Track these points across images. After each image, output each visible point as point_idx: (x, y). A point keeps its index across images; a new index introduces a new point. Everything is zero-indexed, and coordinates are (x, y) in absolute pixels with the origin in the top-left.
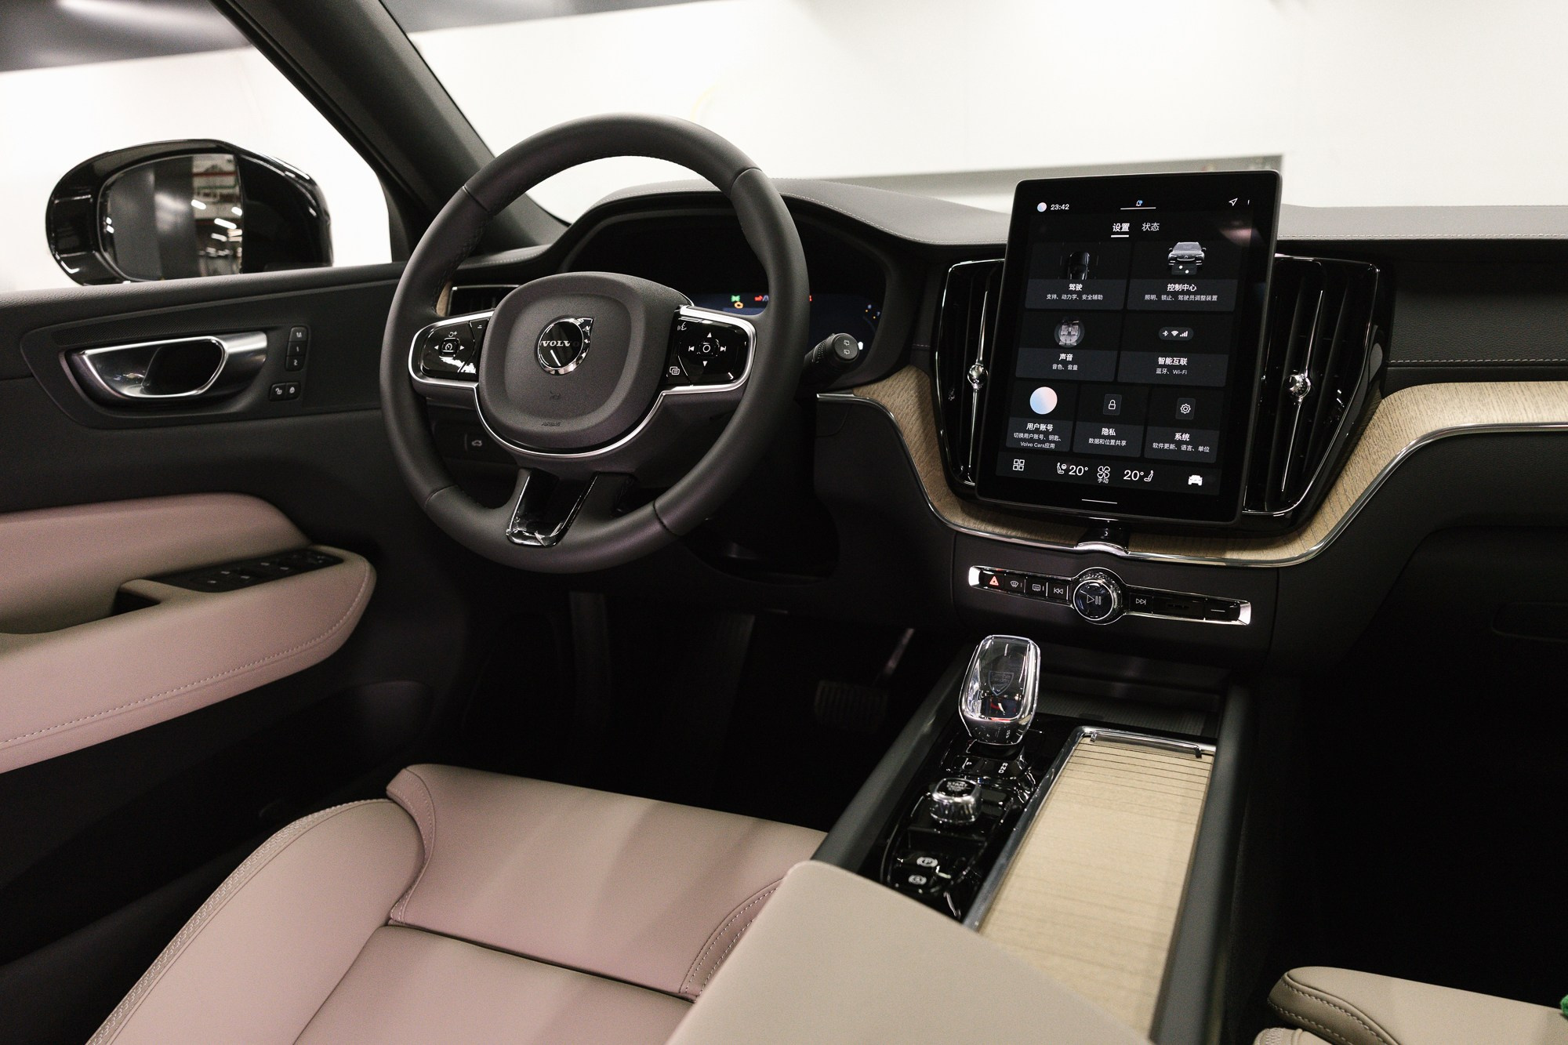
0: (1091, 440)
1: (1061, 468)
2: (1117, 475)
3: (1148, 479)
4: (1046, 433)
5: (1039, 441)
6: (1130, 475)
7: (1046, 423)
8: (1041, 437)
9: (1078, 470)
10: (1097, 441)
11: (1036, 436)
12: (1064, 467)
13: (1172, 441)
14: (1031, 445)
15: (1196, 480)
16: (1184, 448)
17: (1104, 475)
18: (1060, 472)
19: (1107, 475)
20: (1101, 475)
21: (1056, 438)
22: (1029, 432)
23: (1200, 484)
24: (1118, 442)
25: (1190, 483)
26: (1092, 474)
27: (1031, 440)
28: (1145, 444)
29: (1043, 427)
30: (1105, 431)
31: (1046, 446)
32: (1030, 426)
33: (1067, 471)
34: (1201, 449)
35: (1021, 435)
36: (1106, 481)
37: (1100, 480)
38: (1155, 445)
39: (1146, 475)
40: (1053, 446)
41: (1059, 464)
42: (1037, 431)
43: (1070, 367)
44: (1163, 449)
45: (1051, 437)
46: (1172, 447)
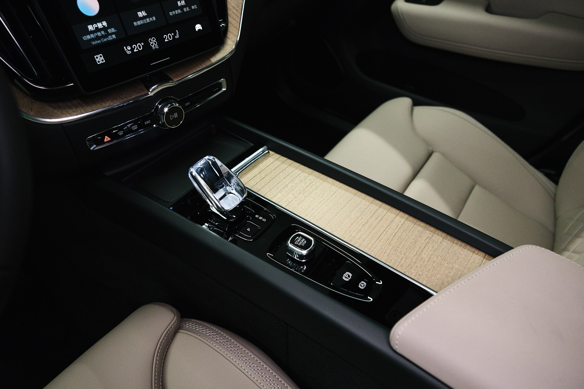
0: (135, 23)
1: (128, 49)
2: (160, 41)
3: (177, 36)
4: (104, 29)
5: (103, 37)
6: (168, 38)
7: (101, 21)
8: (103, 32)
9: (138, 47)
10: (139, 23)
11: (99, 34)
12: (129, 48)
13: (178, 8)
14: (99, 41)
15: (198, 27)
16: (185, 10)
17: (153, 43)
18: (129, 53)
19: (155, 43)
20: (152, 45)
21: (113, 30)
22: (92, 32)
23: (201, 29)
24: (151, 19)
25: (197, 30)
26: (147, 46)
27: (97, 38)
28: (166, 15)
29: (100, 25)
30: (141, 14)
31: (110, 38)
32: (90, 28)
33: (132, 50)
34: (193, 7)
35: (88, 37)
36: (157, 47)
37: (154, 48)
38: (171, 14)
39: (175, 35)
40: (114, 36)
41: (125, 48)
42: (97, 30)
44: (176, 15)
45: (110, 31)
46: (179, 11)
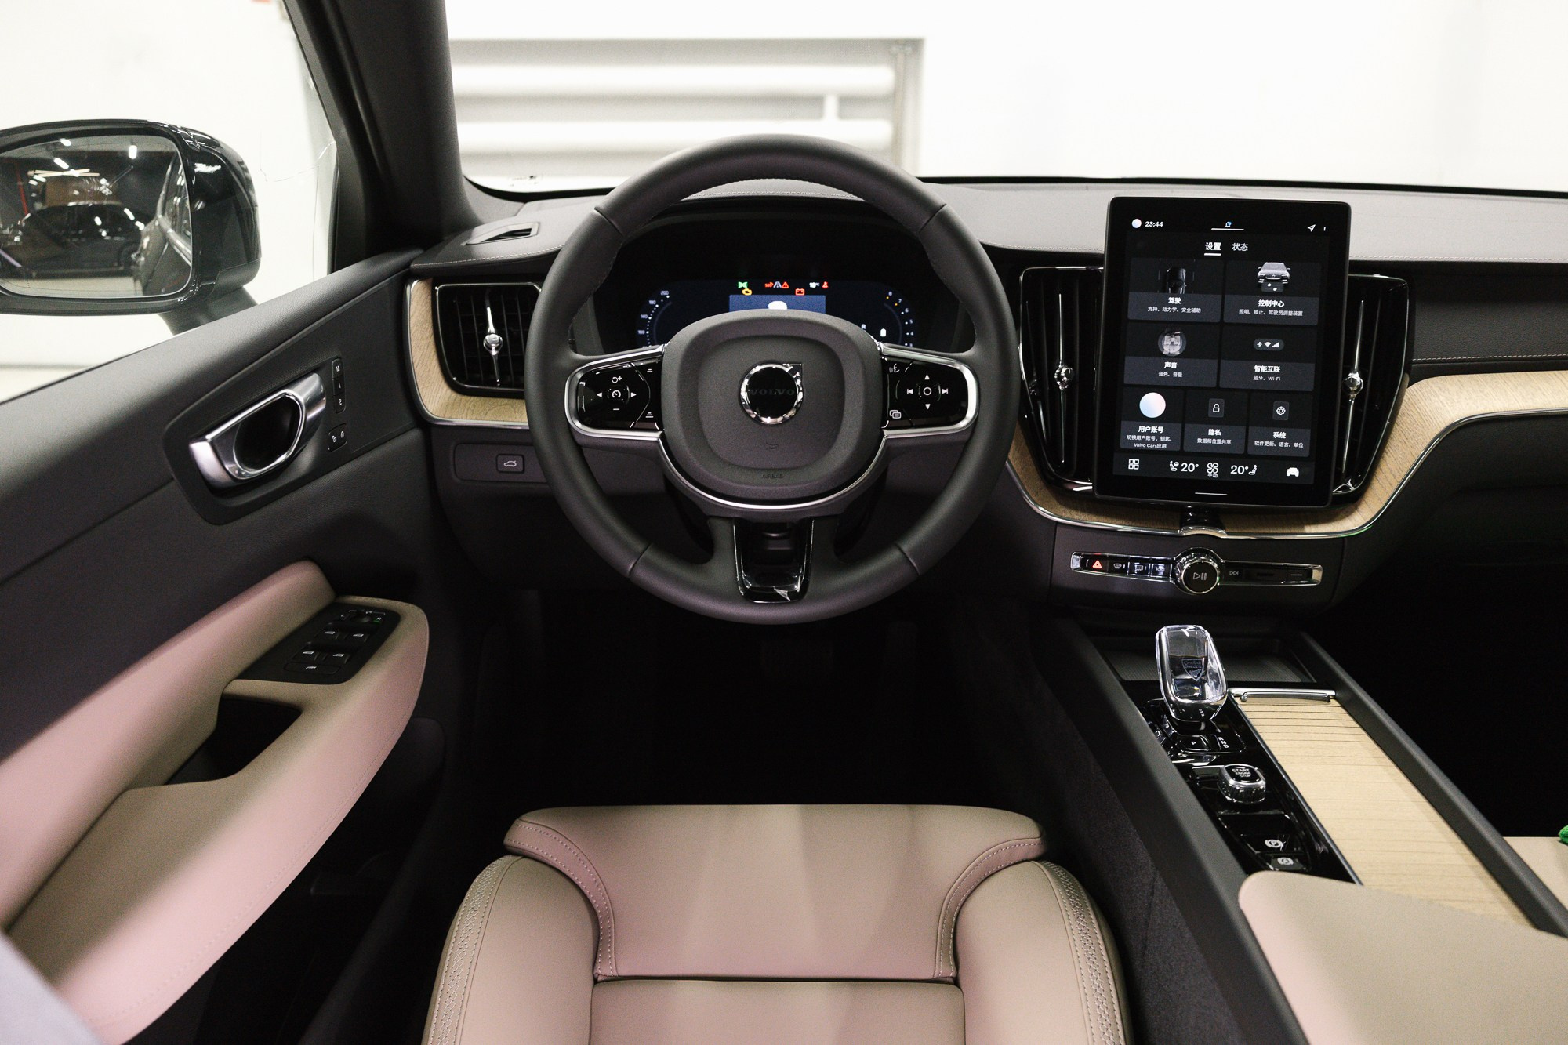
0: (1199, 440)
1: (1173, 466)
2: (1224, 470)
3: (1253, 473)
4: (1158, 435)
5: (1151, 442)
6: (1237, 470)
7: (1157, 426)
8: (1153, 438)
9: (1189, 467)
10: (1205, 441)
11: (1148, 438)
12: (1176, 464)
13: (1271, 439)
14: (1144, 446)
15: (1293, 471)
16: (1281, 444)
17: (1213, 470)
18: (1172, 469)
19: (1216, 470)
20: (1210, 471)
21: (1167, 439)
22: (1142, 434)
23: (1297, 475)
24: (1224, 441)
25: (1288, 475)
26: (1202, 469)
27: (1144, 442)
28: (1247, 442)
29: (1154, 429)
30: (1211, 432)
31: (1158, 446)
32: (1142, 429)
33: (1180, 468)
34: (1296, 445)
35: (1134, 437)
36: (1216, 476)
37: (1210, 475)
38: (1257, 443)
39: (1251, 469)
40: (1164, 446)
41: (1171, 462)
42: (1149, 433)
43: (1175, 374)
44: (1263, 447)
45: (1162, 438)
46: (1272, 444)
